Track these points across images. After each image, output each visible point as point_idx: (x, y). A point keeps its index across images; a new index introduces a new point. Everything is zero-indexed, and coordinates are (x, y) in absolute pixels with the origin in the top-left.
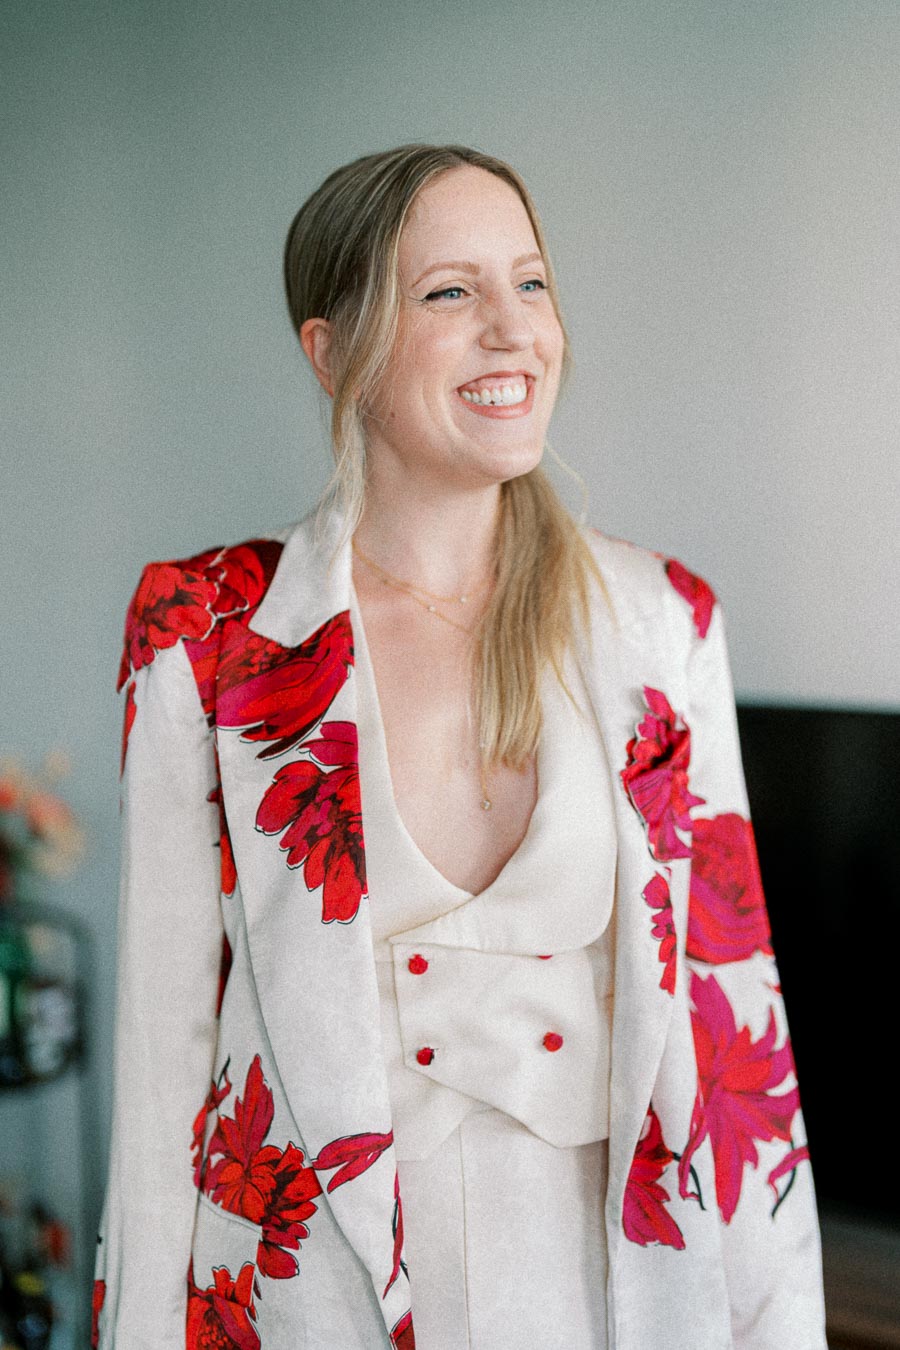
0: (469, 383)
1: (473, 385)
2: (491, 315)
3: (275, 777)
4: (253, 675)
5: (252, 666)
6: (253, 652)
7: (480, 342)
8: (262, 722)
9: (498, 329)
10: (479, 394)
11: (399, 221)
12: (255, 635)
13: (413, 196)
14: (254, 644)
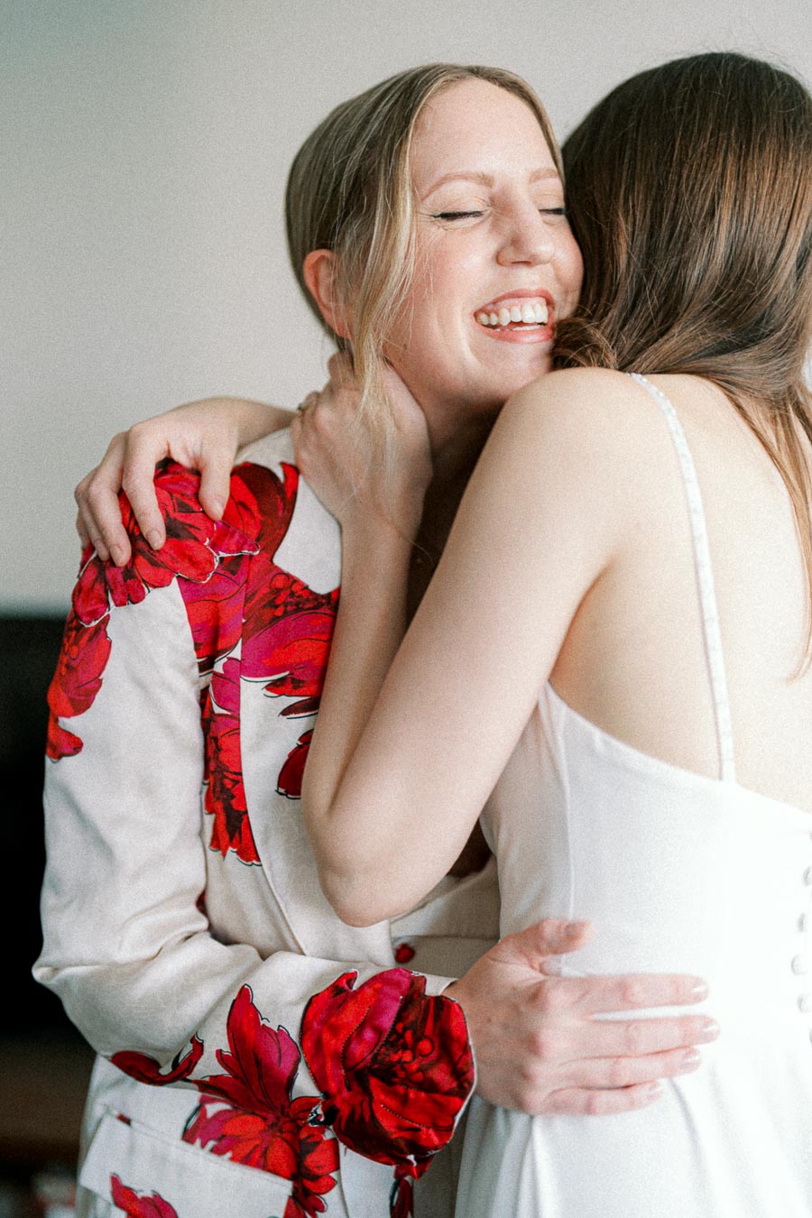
0: (487, 305)
1: (489, 308)
2: (507, 228)
3: (300, 739)
4: (278, 617)
5: (277, 607)
6: (278, 591)
7: (498, 259)
8: (287, 673)
9: (516, 242)
10: (498, 314)
11: (408, 132)
12: (280, 572)
13: (421, 106)
14: (279, 583)
